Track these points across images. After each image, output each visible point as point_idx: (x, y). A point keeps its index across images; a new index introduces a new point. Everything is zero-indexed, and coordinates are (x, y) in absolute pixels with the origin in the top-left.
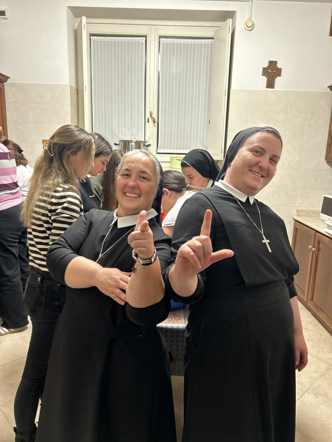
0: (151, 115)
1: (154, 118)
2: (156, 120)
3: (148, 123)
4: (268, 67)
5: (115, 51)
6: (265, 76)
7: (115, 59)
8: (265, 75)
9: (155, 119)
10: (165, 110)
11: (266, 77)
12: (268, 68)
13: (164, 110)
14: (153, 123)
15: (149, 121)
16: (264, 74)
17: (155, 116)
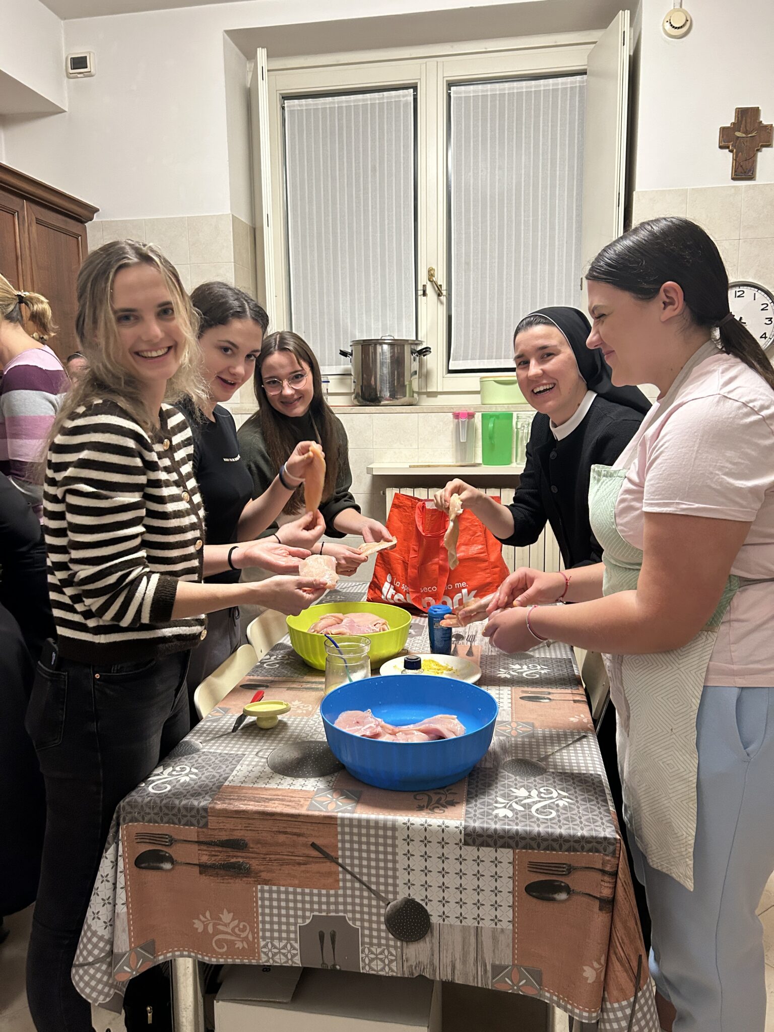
0: (431, 275)
1: (439, 283)
2: (444, 287)
3: (425, 298)
4: (733, 124)
5: (341, 128)
6: (727, 150)
7: (341, 149)
8: (728, 147)
9: (441, 286)
10: (465, 263)
11: (731, 151)
12: (736, 126)
13: (463, 261)
14: (436, 297)
15: (428, 292)
16: (723, 144)
17: (441, 279)
